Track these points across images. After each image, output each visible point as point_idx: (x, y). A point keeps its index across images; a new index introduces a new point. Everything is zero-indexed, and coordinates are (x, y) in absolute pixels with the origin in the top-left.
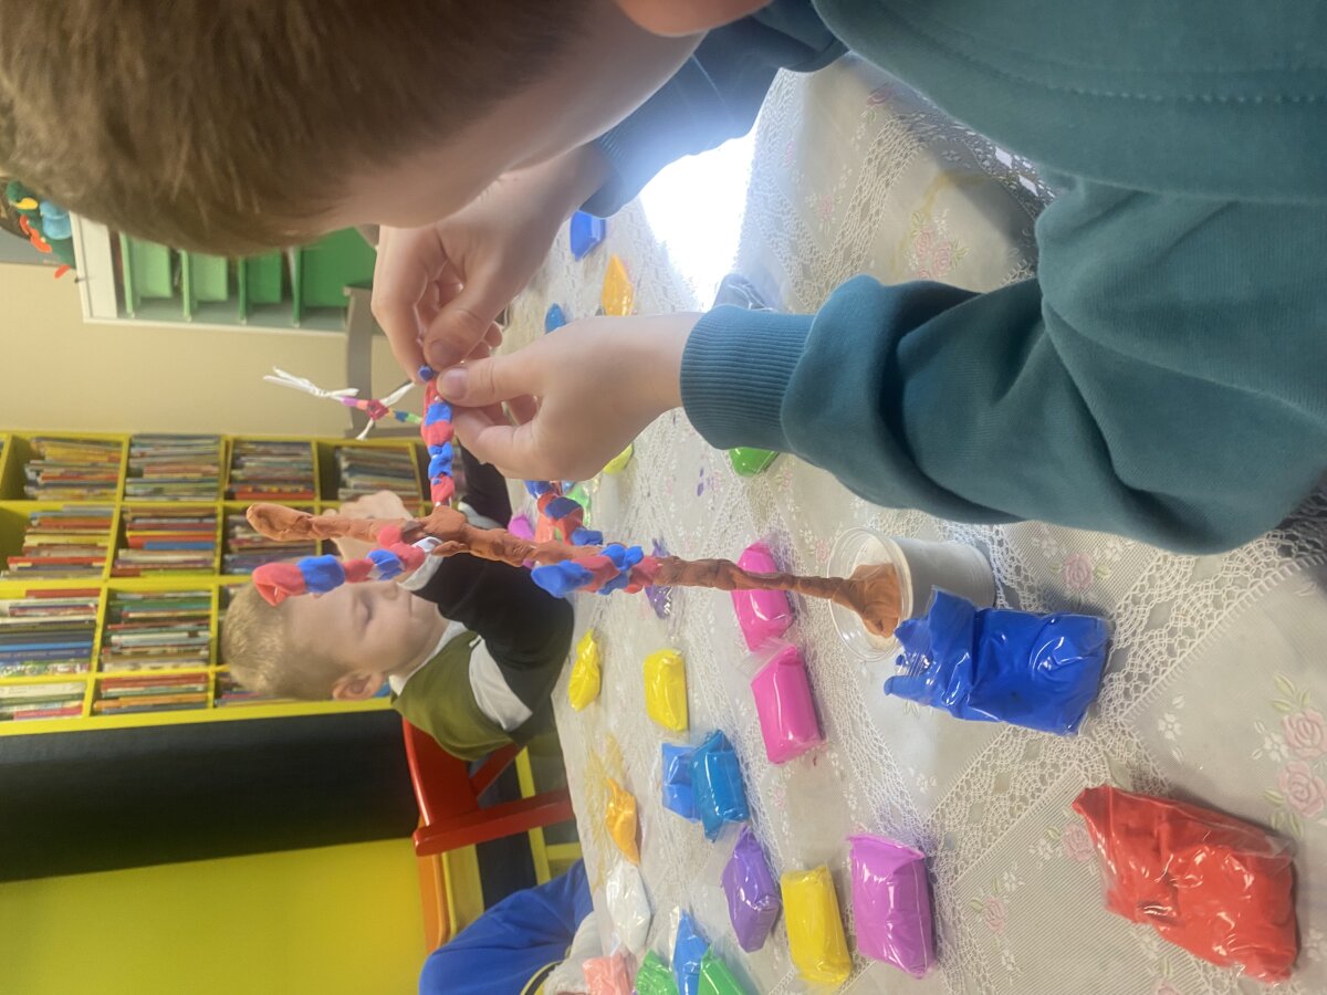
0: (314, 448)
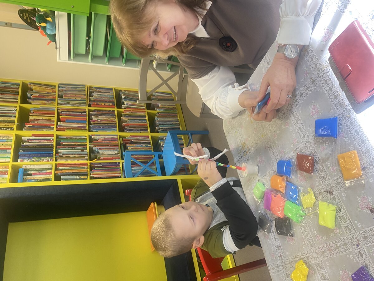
0: (114, 90)
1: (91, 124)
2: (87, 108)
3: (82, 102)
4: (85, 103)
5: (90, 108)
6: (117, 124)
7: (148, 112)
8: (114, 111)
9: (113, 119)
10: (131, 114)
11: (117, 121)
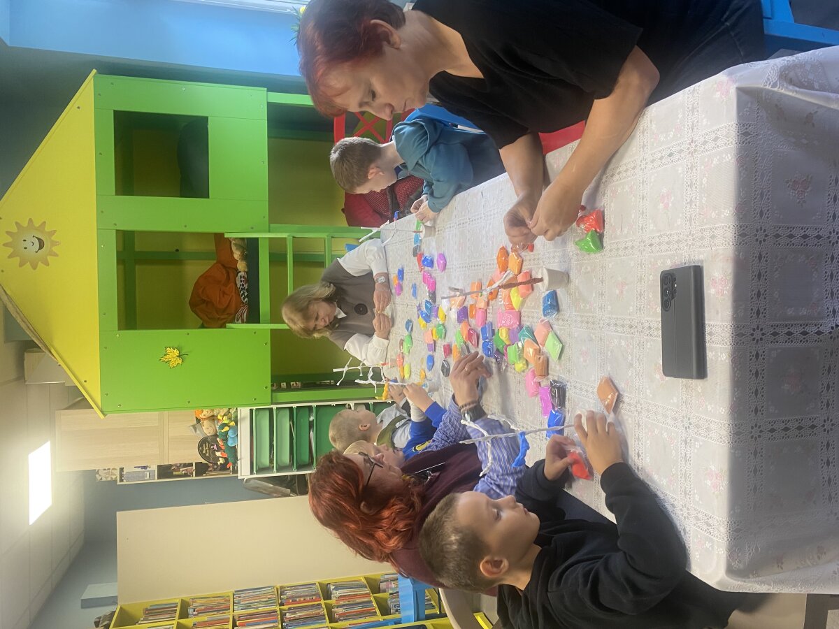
0: (317, 584)
1: (284, 622)
2: (277, 608)
3: (270, 602)
4: (275, 603)
5: (282, 607)
6: (326, 616)
7: (374, 597)
8: (320, 605)
9: (319, 611)
10: (347, 603)
11: (326, 613)
